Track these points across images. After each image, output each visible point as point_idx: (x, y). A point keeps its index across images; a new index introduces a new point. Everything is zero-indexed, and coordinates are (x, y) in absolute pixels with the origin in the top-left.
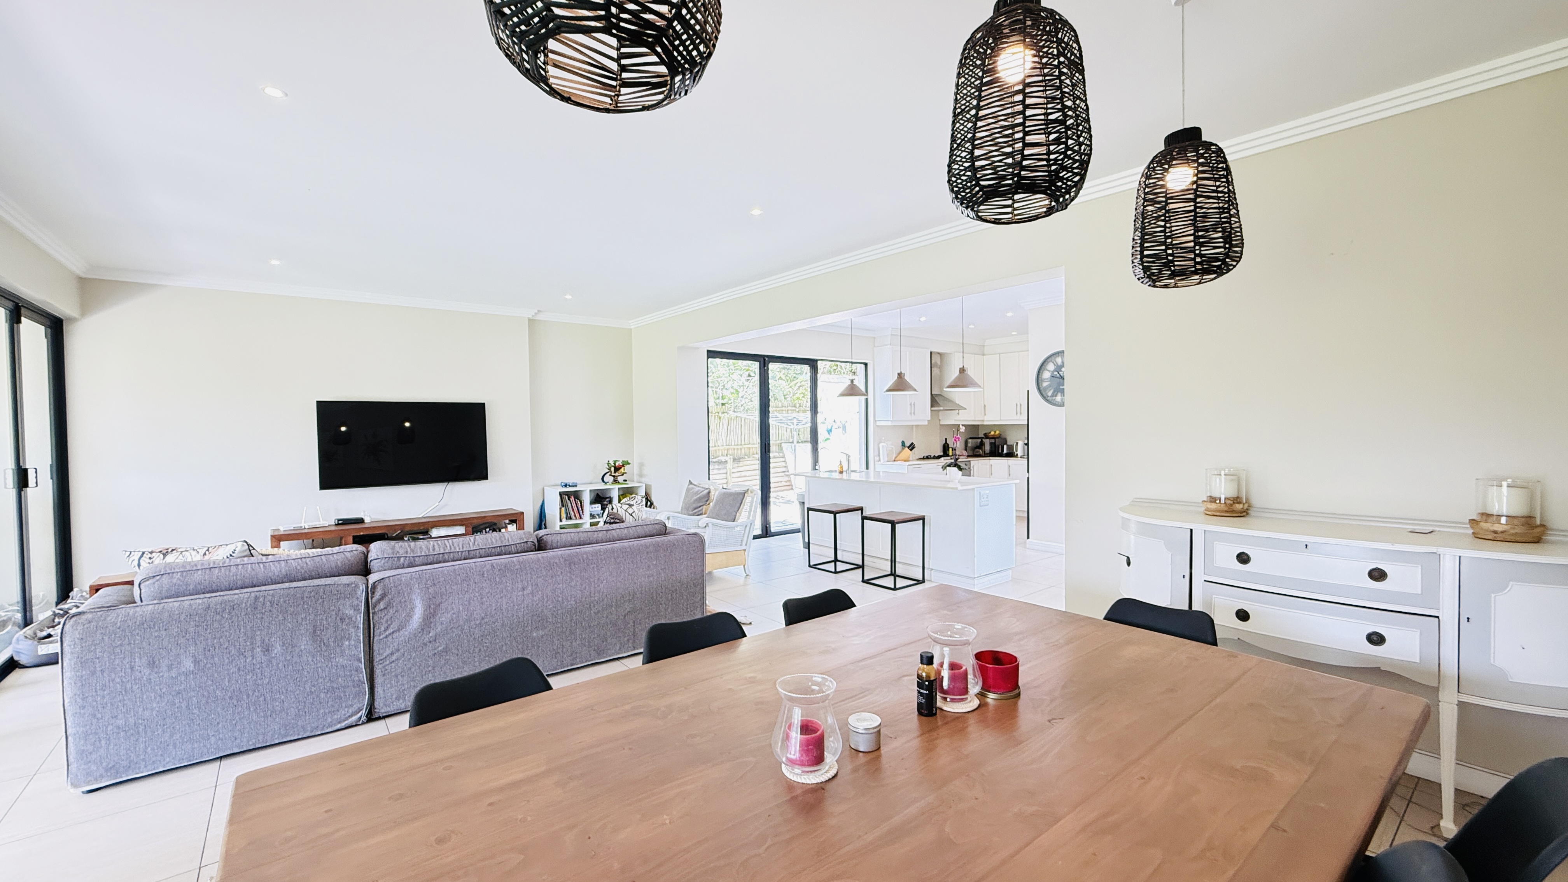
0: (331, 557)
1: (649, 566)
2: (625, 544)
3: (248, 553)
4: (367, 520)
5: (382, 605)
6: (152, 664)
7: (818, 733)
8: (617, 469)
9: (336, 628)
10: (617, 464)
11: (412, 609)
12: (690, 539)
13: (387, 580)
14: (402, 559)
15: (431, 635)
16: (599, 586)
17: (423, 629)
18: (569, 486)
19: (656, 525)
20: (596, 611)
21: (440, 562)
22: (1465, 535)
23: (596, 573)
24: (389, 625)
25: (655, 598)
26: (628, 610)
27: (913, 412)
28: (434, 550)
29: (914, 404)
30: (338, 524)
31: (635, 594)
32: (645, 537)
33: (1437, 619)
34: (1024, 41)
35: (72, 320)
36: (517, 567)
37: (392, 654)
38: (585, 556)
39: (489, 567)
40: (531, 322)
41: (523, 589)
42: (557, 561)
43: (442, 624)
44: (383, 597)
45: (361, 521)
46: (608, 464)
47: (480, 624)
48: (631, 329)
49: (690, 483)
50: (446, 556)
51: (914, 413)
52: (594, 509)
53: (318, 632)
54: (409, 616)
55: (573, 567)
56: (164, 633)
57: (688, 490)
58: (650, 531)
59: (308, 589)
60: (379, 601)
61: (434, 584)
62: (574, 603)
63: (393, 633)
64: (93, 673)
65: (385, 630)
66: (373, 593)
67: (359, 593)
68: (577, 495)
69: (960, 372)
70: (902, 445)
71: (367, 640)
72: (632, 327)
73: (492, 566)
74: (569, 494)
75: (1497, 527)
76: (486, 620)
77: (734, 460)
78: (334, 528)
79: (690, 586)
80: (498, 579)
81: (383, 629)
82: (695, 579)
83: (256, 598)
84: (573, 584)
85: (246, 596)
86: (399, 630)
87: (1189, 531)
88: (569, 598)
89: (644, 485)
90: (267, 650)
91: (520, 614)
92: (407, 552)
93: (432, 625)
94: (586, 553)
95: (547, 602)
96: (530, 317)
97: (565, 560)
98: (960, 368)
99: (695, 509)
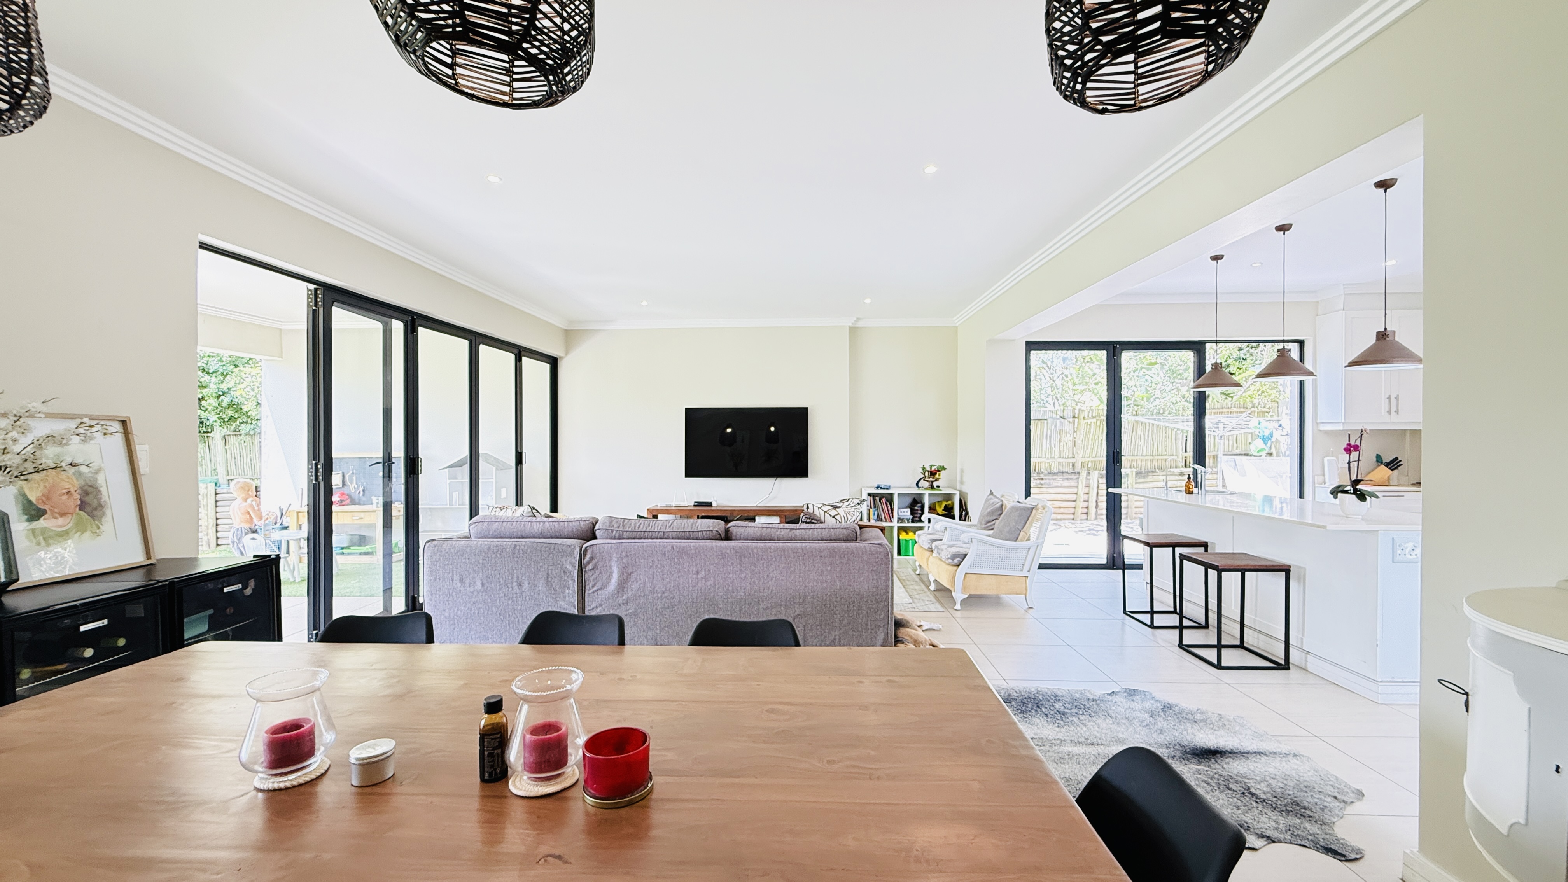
0: (570, 523)
4: (714, 504)
5: (590, 567)
8: (933, 474)
9: (561, 578)
10: (933, 469)
11: (611, 573)
12: (873, 549)
13: (595, 547)
14: (615, 532)
15: (624, 598)
16: (768, 582)
17: (618, 592)
18: (881, 488)
19: (845, 530)
20: (765, 607)
21: (641, 538)
23: (765, 569)
24: (595, 583)
26: (797, 613)
28: (639, 528)
30: (695, 506)
31: (806, 597)
32: (830, 540)
35: (562, 358)
36: (693, 551)
37: (597, 607)
39: (670, 548)
40: (853, 330)
41: (698, 573)
42: (728, 551)
43: (632, 590)
44: (592, 559)
45: (710, 504)
46: (923, 468)
47: (661, 596)
48: (957, 327)
50: (646, 534)
51: (1397, 412)
52: (903, 514)
53: (550, 579)
54: (609, 578)
56: (467, 560)
58: (835, 535)
59: (545, 545)
60: (588, 563)
61: (627, 556)
63: (597, 590)
65: (593, 587)
66: (585, 555)
67: (576, 553)
68: (890, 498)
70: (1377, 461)
71: (580, 593)
72: (957, 325)
73: (673, 548)
76: (666, 595)
78: (692, 508)
80: (676, 560)
81: (591, 586)
83: (515, 546)
85: (510, 543)
86: (601, 589)
89: (958, 493)
90: (520, 585)
91: (695, 596)
92: (619, 527)
93: (625, 590)
95: (719, 588)
96: (851, 325)
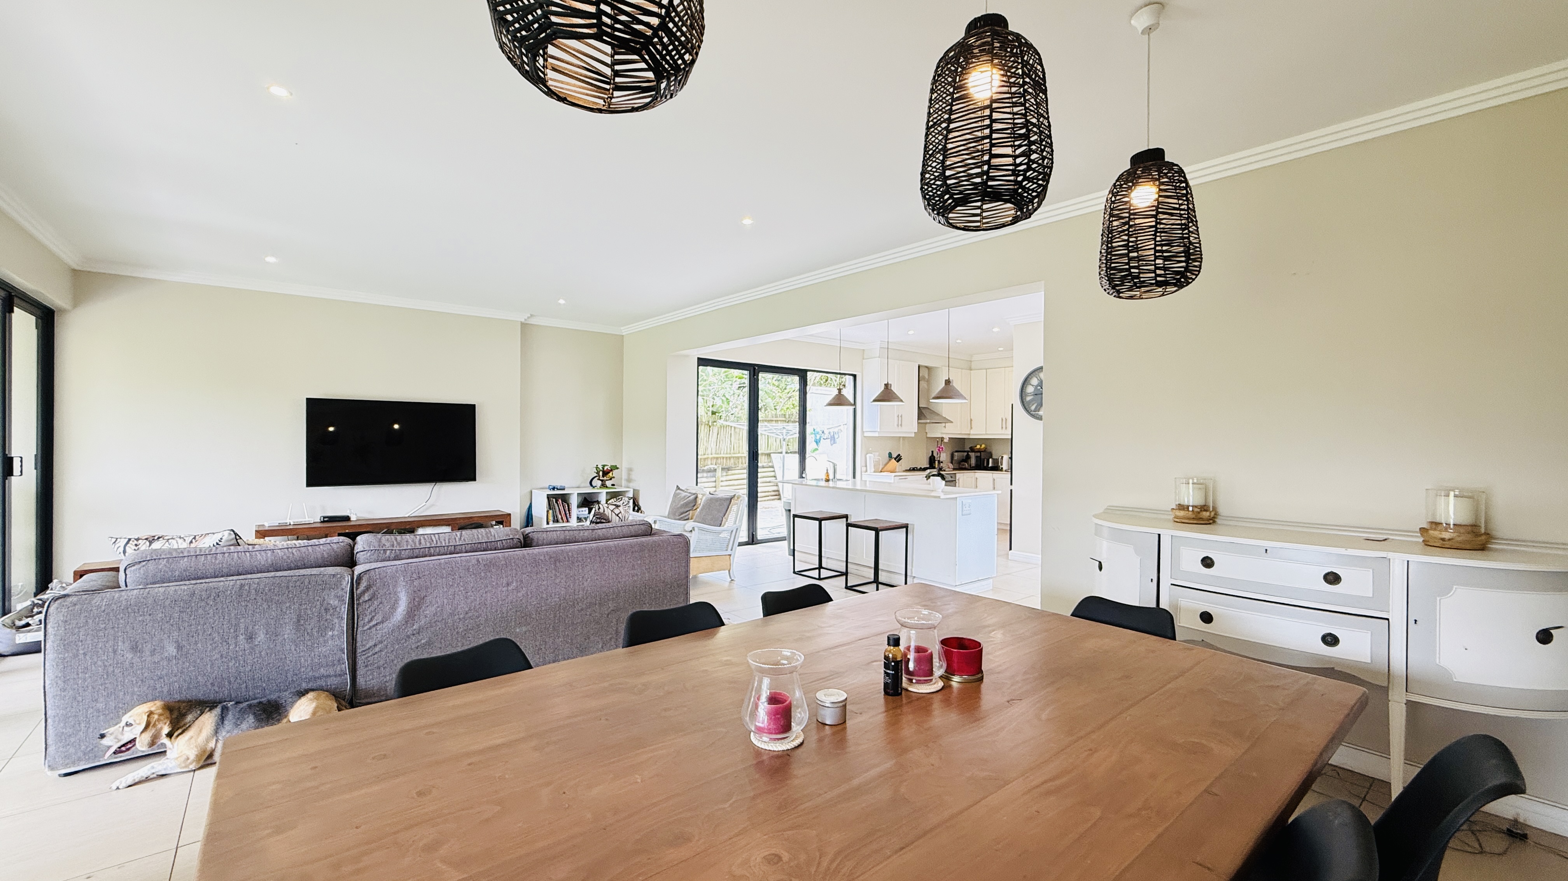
0: (317, 548)
1: (633, 566)
2: (611, 543)
3: (234, 541)
4: (353, 518)
5: (366, 597)
6: (135, 648)
7: (787, 702)
8: (605, 473)
9: (320, 616)
10: (605, 469)
11: (397, 601)
12: (675, 540)
13: (372, 572)
14: (388, 552)
15: (414, 627)
16: (583, 584)
17: (406, 622)
18: (557, 489)
19: (642, 526)
20: (580, 608)
21: (426, 556)
22: (1417, 542)
23: (581, 571)
24: (373, 617)
25: (639, 597)
26: (611, 608)
27: (900, 423)
28: (420, 543)
29: (901, 416)
30: (324, 522)
31: (619, 592)
32: (632, 537)
33: (1387, 621)
34: (992, 61)
35: (63, 311)
36: (503, 562)
37: (375, 645)
38: (570, 554)
39: (474, 562)
40: (524, 326)
41: (508, 585)
42: (542, 558)
43: (426, 617)
44: (368, 588)
45: (347, 519)
46: (597, 468)
47: (464, 618)
48: (623, 336)
49: (678, 488)
50: (432, 550)
51: (901, 425)
52: (581, 513)
53: (302, 622)
54: (394, 608)
55: (558, 564)
56: (148, 617)
57: (675, 495)
58: (635, 531)
59: (294, 579)
60: (364, 592)
61: (420, 578)
62: (558, 600)
63: (377, 624)
64: (76, 656)
65: (369, 622)
66: (358, 584)
67: (344, 583)
68: (565, 498)
69: (946, 384)
70: (889, 457)
71: (350, 631)
72: (624, 334)
73: (478, 561)
74: (557, 497)
75: (1446, 535)
76: (470, 614)
77: (723, 469)
78: (319, 525)
79: (674, 587)
80: (483, 574)
81: (366, 620)
82: (679, 580)
83: (242, 586)
84: (558, 581)
85: (232, 583)
86: (382, 622)
87: (1157, 536)
88: (553, 595)
89: (632, 490)
90: (250, 638)
91: (504, 610)
92: (393, 546)
93: (416, 618)
94: (570, 551)
95: (531, 598)
96: (523, 320)
97: (551, 558)
98: (946, 380)
99: (682, 514)
